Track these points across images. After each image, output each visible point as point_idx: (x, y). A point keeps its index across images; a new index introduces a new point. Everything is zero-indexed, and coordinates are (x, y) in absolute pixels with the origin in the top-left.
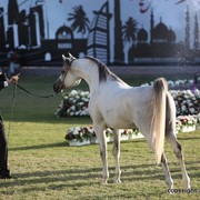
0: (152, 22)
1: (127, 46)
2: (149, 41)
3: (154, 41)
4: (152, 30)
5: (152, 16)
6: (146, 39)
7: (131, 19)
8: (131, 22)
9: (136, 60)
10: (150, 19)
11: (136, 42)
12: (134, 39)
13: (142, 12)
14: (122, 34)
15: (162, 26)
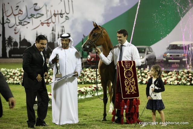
0: (20, 38)
1: (8, 49)
2: (18, 47)
3: (21, 47)
4: (20, 42)
5: (20, 35)
6: (17, 46)
7: (10, 37)
8: (10, 38)
9: (12, 55)
10: (19, 37)
11: (12, 48)
12: (11, 46)
13: (16, 33)
14: (6, 44)
15: (25, 40)
